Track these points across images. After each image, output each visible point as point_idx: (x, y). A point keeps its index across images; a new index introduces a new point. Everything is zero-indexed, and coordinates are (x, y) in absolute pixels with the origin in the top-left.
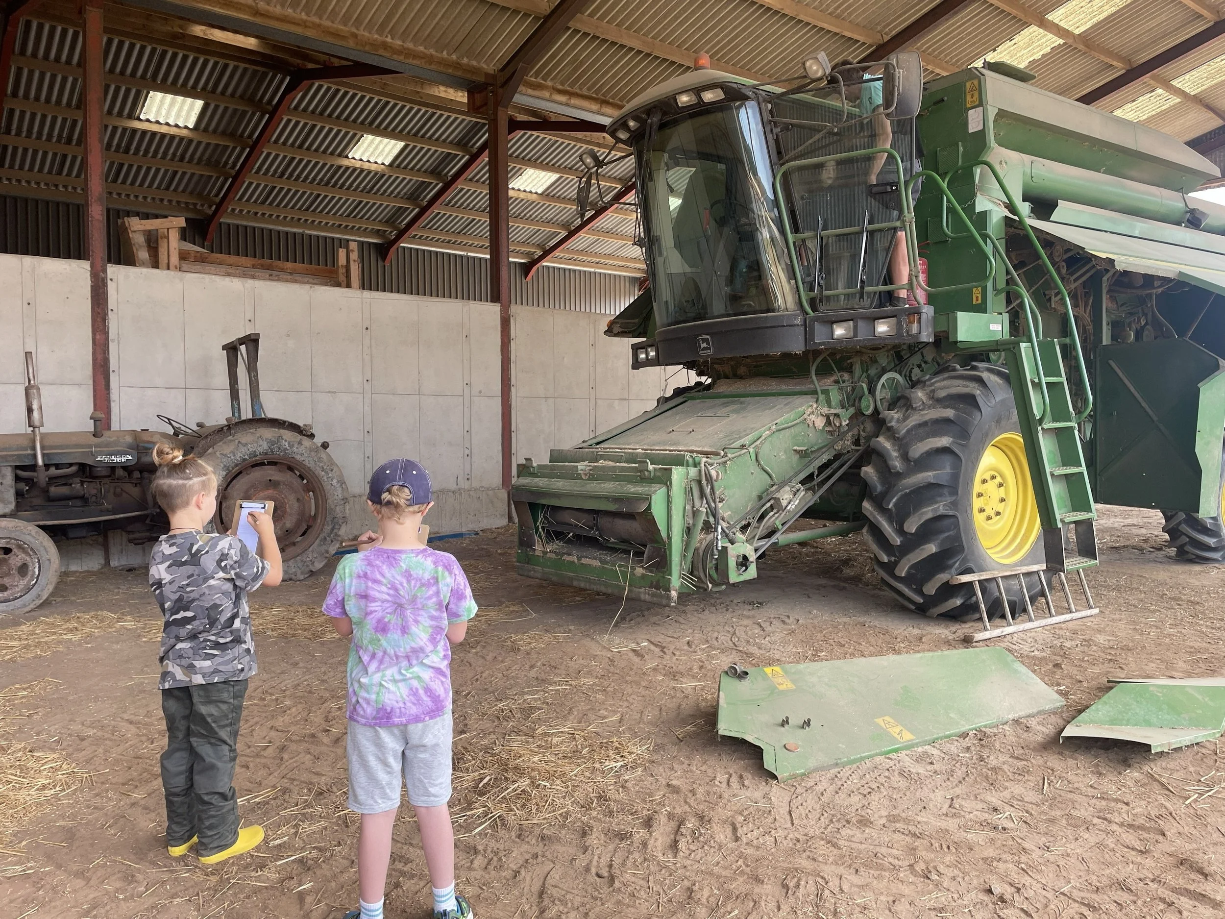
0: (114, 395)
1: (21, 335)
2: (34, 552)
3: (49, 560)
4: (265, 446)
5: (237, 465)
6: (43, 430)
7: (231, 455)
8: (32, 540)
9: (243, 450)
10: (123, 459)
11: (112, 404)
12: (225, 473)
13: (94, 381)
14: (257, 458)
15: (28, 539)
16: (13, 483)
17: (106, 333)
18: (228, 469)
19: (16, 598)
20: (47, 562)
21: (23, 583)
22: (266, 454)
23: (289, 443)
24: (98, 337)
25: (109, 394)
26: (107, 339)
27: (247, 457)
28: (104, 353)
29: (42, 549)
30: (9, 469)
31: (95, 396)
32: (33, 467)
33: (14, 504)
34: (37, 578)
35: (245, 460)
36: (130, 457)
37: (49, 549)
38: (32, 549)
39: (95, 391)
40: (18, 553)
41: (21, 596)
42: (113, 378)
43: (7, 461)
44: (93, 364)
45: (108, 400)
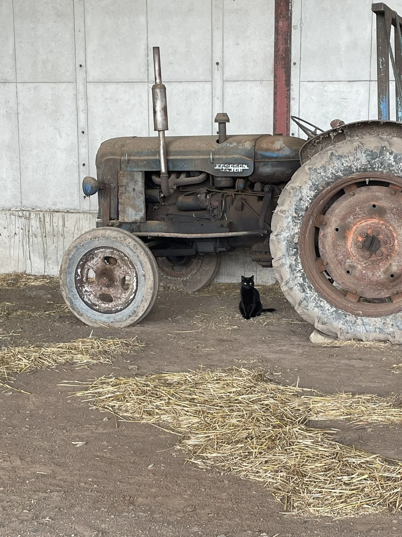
0: (294, 93)
1: (209, 28)
2: (133, 265)
3: (144, 276)
4: (363, 159)
5: (328, 184)
6: (167, 134)
7: (322, 171)
8: (131, 253)
9: (337, 164)
10: (240, 169)
11: (292, 102)
12: (313, 193)
13: (275, 76)
14: (354, 176)
15: (127, 251)
16: (143, 189)
17: (289, 19)
18: (317, 189)
19: (117, 311)
20: (143, 277)
21: (125, 296)
22: (365, 170)
23: (395, 157)
24: (281, 24)
25: (289, 90)
26: (289, 26)
27: (340, 174)
28: (286, 43)
29: (138, 263)
30: (140, 174)
31: (275, 94)
32: (158, 173)
33: (144, 211)
34: (135, 293)
35: (338, 178)
36: (246, 167)
37: (144, 264)
38: (131, 262)
39: (275, 87)
40: (121, 265)
41: (121, 310)
42: (294, 71)
43: (138, 167)
44: (276, 56)
45: (288, 97)
